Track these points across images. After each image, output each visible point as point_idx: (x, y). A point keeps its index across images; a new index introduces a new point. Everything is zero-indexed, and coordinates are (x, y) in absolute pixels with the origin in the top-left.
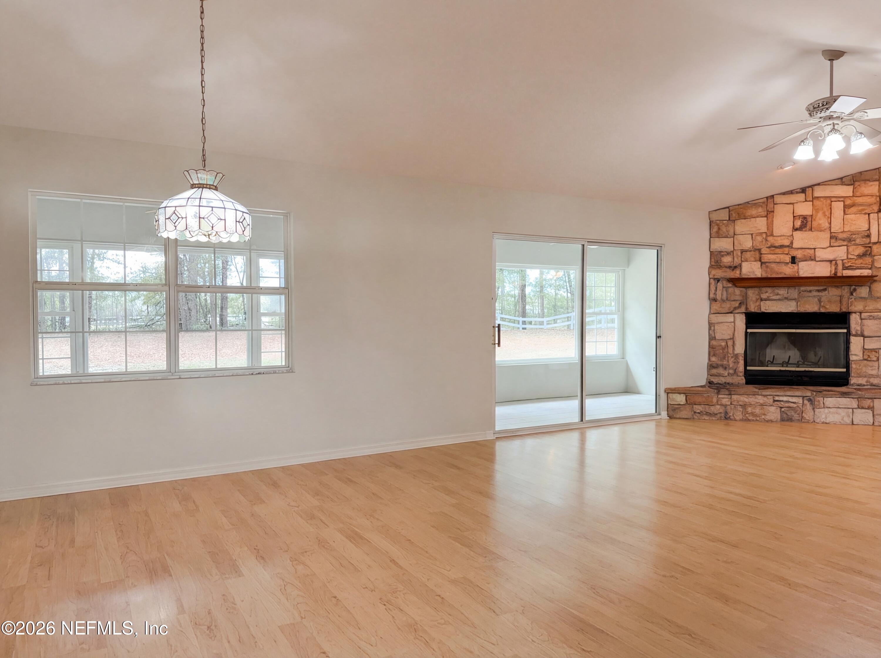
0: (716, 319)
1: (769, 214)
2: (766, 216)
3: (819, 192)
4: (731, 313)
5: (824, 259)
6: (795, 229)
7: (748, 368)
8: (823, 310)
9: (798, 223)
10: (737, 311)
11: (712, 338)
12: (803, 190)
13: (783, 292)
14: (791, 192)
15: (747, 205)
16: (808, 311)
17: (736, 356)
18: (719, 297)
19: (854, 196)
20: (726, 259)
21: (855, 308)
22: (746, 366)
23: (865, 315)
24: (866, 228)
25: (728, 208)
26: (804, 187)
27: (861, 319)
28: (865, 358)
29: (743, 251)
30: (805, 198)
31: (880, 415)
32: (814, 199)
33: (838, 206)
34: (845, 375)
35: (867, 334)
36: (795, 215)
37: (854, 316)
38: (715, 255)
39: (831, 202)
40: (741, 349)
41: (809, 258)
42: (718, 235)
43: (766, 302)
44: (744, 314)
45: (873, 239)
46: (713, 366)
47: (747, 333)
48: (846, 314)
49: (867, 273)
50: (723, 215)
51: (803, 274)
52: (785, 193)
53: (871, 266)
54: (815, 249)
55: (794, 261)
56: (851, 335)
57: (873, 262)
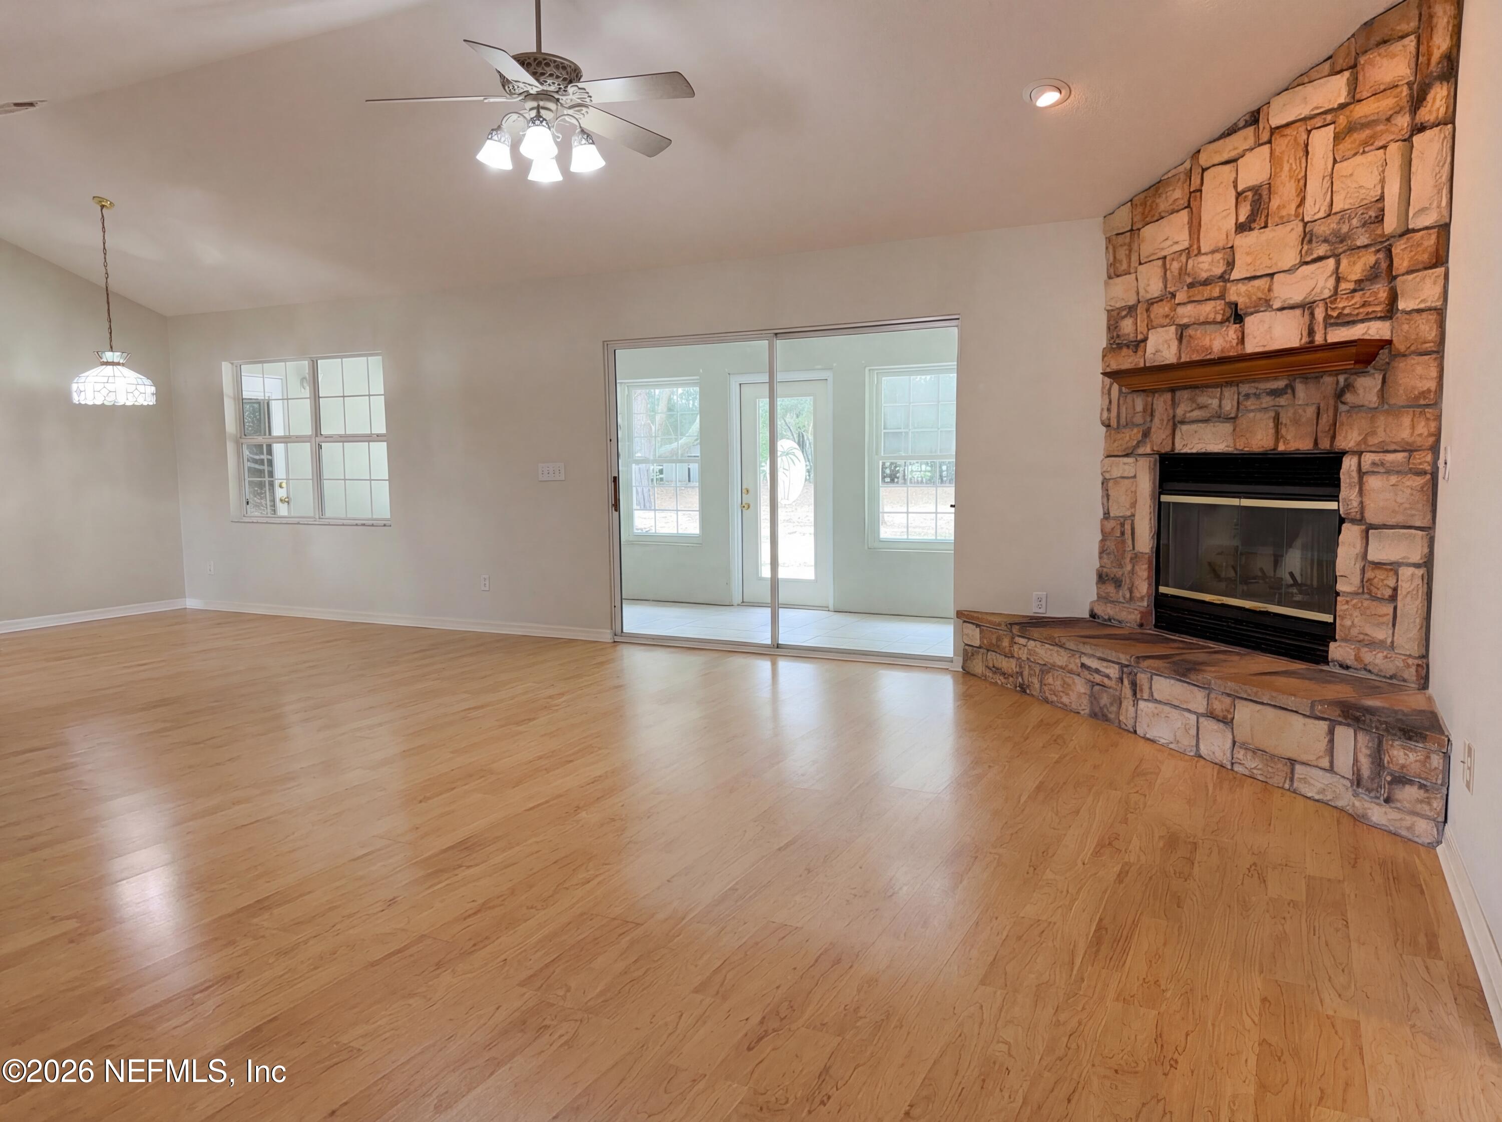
0: (1113, 469)
1: (1194, 200)
2: (1188, 207)
3: (1282, 112)
4: (1131, 454)
5: (1290, 303)
6: (1241, 228)
7: (1163, 589)
9: (1245, 211)
10: (1140, 450)
11: (1107, 515)
12: (1254, 118)
13: (1212, 400)
14: (1231, 131)
15: (1159, 184)
16: (1253, 449)
17: (1136, 558)
18: (1114, 423)
19: (1354, 99)
20: (1127, 326)
21: (1348, 439)
22: (1157, 584)
23: (1368, 459)
24: (1376, 193)
25: (1131, 201)
26: (1254, 107)
27: (1361, 474)
28: (1366, 588)
29: (1151, 303)
30: (1257, 136)
31: (1245, 746)
32: (1272, 134)
33: (1322, 140)
34: (1327, 632)
35: (1371, 517)
36: (1240, 189)
37: (1349, 464)
38: (1114, 318)
39: (1309, 132)
40: (1145, 541)
41: (1265, 304)
42: (1114, 272)
43: (1185, 428)
44: (1157, 457)
45: (1391, 224)
46: (1102, 578)
47: (1160, 503)
48: (1334, 460)
49: (1377, 330)
50: (1123, 220)
51: (1251, 347)
52: (1223, 134)
53: (1390, 312)
54: (1272, 275)
55: (1237, 316)
56: (1342, 521)
57: (1393, 298)
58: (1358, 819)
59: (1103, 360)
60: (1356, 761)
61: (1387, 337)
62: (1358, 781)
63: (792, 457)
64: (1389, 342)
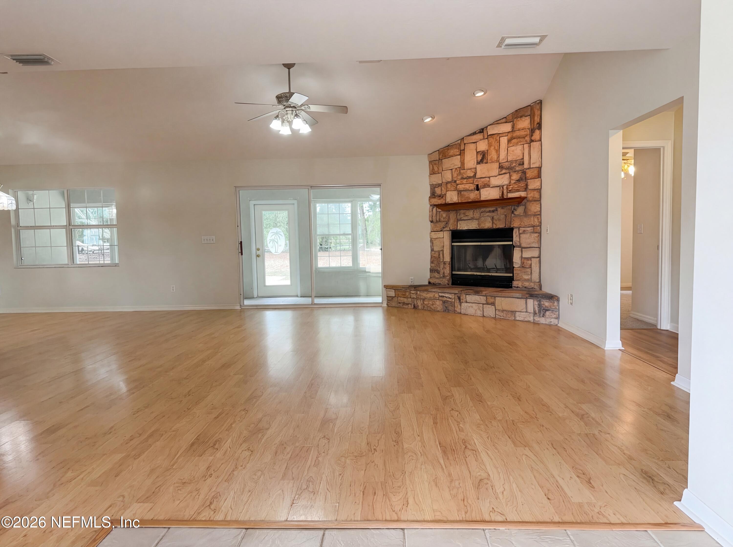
0: (434, 235)
1: (462, 153)
2: (460, 155)
3: (491, 131)
4: (441, 231)
5: (495, 185)
6: (478, 163)
7: (454, 273)
8: (495, 227)
9: (480, 158)
10: (445, 229)
11: (432, 250)
12: (482, 131)
13: (470, 213)
14: (474, 133)
15: (449, 147)
16: (485, 228)
17: (445, 263)
18: (434, 220)
19: (513, 131)
20: (438, 191)
21: (515, 224)
22: (452, 271)
23: (522, 229)
24: (521, 157)
25: (438, 150)
26: (482, 128)
27: (520, 234)
28: (523, 266)
29: (447, 183)
30: (484, 136)
31: (499, 310)
32: (488, 137)
33: (504, 140)
34: (511, 279)
35: (523, 245)
36: (478, 151)
37: (515, 231)
38: (433, 187)
39: (500, 137)
40: (447, 258)
41: (487, 185)
42: (433, 172)
43: (460, 222)
44: (451, 232)
45: (526, 166)
46: (432, 271)
47: (452, 246)
48: (511, 230)
49: (523, 194)
50: (436, 156)
51: (483, 198)
52: (471, 134)
53: (526, 189)
54: (489, 177)
55: (478, 188)
56: (514, 247)
57: (527, 185)
58: (535, 323)
59: (429, 201)
60: (534, 308)
61: (525, 196)
62: (535, 313)
63: (279, 235)
64: (526, 197)
